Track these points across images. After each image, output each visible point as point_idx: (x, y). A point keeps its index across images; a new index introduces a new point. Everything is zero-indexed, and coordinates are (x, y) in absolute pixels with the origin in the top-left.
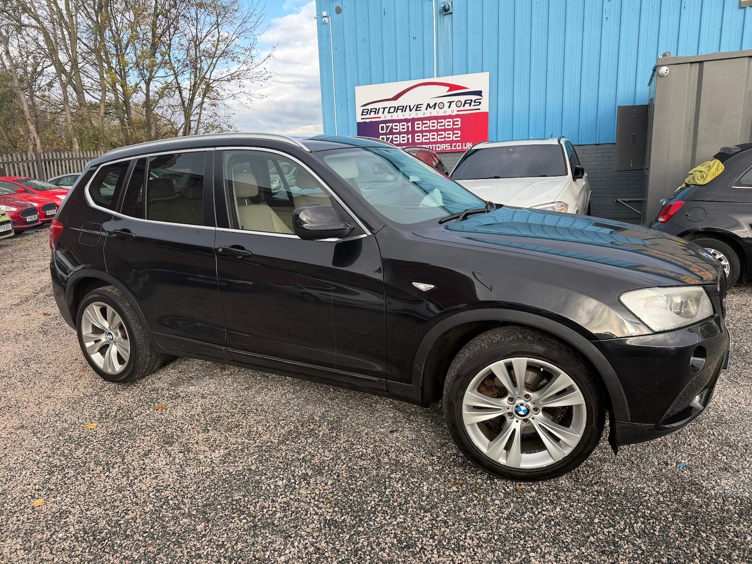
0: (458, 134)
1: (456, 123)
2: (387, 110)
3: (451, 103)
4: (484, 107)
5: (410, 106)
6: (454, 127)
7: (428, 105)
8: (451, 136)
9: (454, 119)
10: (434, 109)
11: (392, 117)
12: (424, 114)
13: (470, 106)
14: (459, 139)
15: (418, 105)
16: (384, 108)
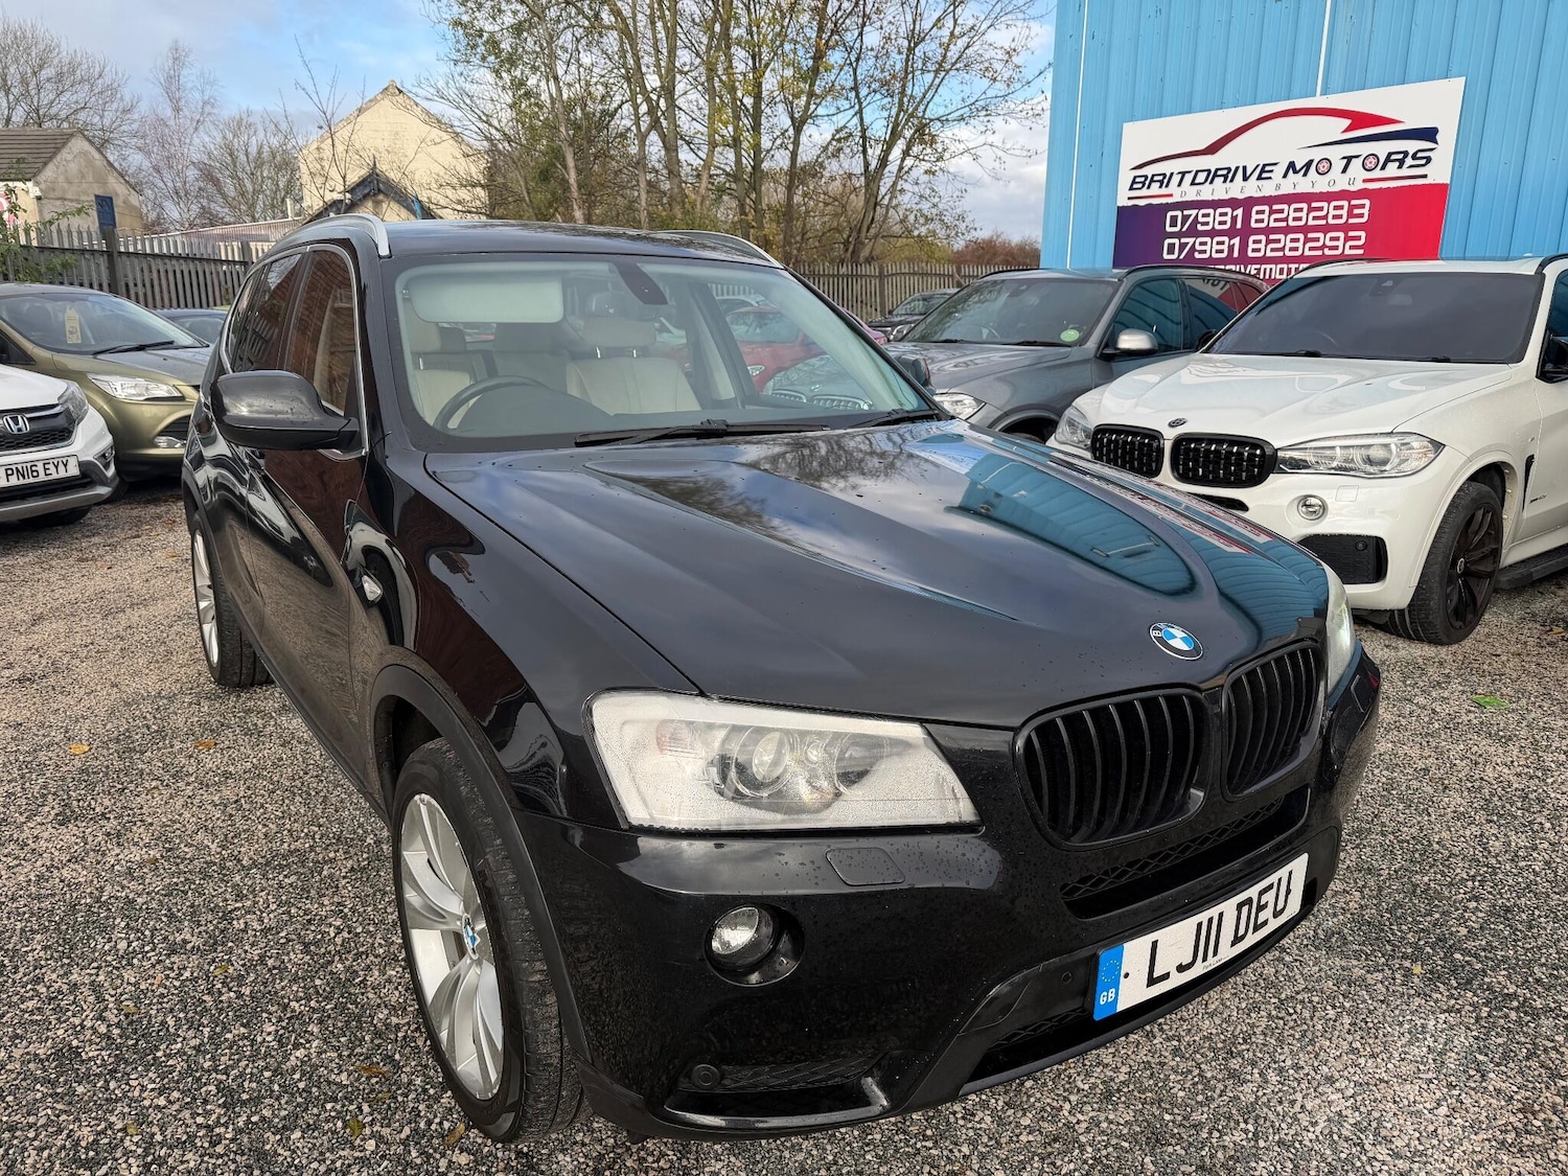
0: (1359, 238)
1: (1356, 211)
2: (1188, 178)
3: (1349, 159)
4: (1439, 171)
5: (1245, 168)
6: (1351, 221)
7: (1292, 165)
8: (1340, 243)
9: (1354, 202)
10: (1305, 175)
11: (1198, 193)
12: (1278, 187)
13: (1400, 167)
14: (1361, 252)
15: (1265, 166)
16: (1183, 174)
